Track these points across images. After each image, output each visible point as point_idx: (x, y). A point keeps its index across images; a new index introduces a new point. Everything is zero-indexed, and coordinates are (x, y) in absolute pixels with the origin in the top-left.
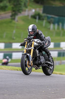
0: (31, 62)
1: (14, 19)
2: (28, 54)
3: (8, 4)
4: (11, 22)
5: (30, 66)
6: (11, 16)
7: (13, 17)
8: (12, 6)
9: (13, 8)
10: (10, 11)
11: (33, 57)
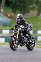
0: (17, 41)
1: (39, 15)
2: (15, 36)
3: (35, 6)
4: (37, 17)
5: (17, 44)
6: (37, 14)
7: (38, 14)
8: (38, 7)
9: (38, 8)
10: (37, 10)
11: (19, 38)
